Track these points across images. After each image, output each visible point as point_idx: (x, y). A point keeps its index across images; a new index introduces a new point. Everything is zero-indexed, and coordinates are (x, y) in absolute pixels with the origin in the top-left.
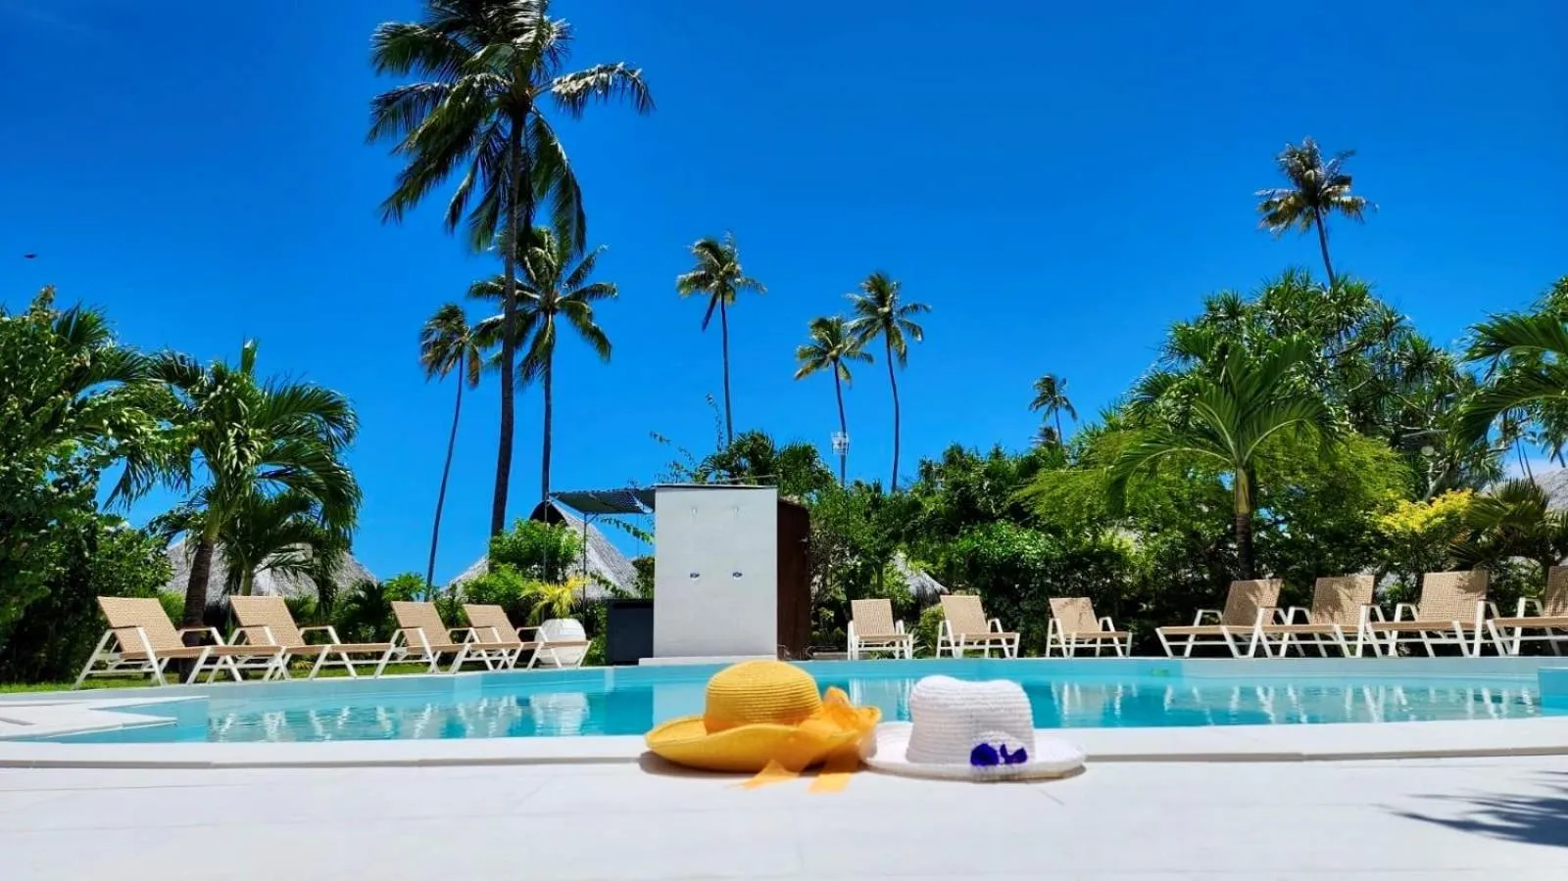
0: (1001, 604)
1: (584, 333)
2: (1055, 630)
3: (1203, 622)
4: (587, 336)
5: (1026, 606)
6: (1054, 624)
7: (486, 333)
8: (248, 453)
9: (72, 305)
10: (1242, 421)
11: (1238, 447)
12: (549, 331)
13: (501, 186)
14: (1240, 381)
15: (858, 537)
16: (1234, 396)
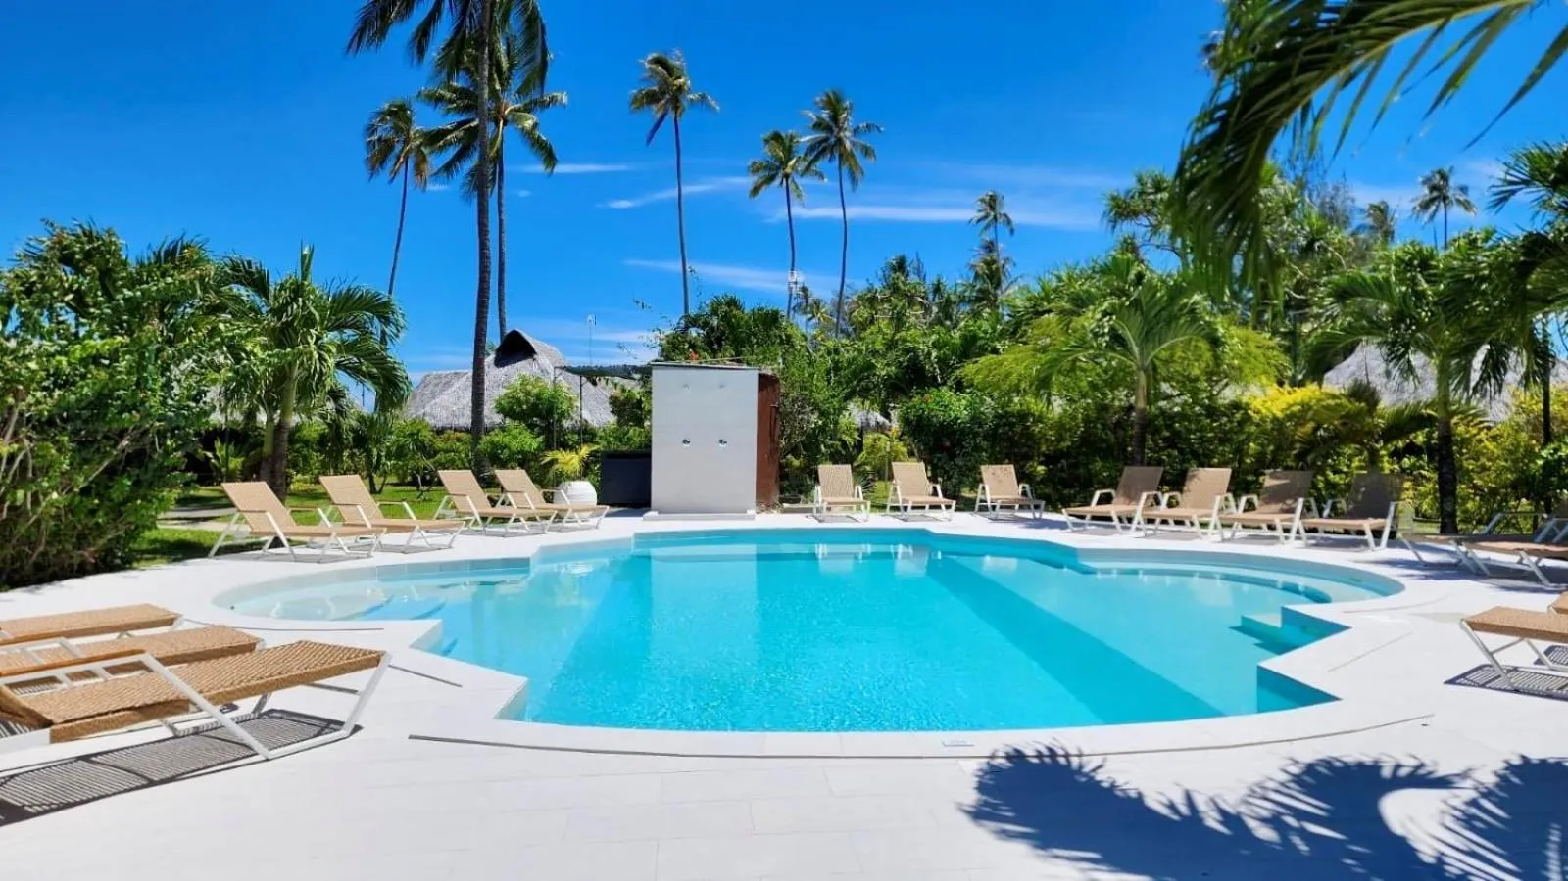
0: (939, 459)
1: (533, 145)
2: (984, 493)
3: (1100, 502)
4: (534, 149)
5: (960, 462)
6: (984, 489)
7: (434, 138)
8: (327, 357)
9: (177, 236)
10: (1147, 333)
11: (1141, 354)
12: (499, 139)
13: (468, 19)
14: (1149, 301)
15: (820, 398)
16: (1142, 314)
